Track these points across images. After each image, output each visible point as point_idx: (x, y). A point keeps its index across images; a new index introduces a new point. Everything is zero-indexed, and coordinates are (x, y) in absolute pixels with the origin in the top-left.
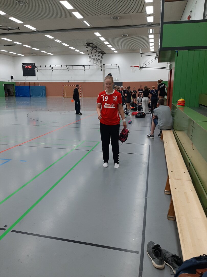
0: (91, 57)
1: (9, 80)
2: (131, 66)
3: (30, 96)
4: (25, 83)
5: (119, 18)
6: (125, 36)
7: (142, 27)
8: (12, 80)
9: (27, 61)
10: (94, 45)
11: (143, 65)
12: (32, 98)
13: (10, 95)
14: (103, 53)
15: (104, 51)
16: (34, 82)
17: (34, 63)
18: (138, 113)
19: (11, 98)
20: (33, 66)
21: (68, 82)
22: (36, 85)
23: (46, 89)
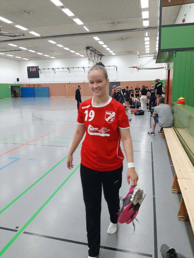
0: (91, 59)
1: (15, 83)
2: (129, 67)
3: (35, 97)
4: (29, 85)
5: (117, 23)
6: (122, 39)
7: (138, 31)
8: (18, 82)
9: (32, 64)
10: (93, 48)
11: (141, 66)
12: (36, 98)
13: (16, 96)
14: (101, 55)
15: (103, 54)
16: (38, 84)
17: (38, 66)
18: (137, 111)
19: (17, 98)
20: (37, 69)
21: (70, 83)
22: (40, 87)
23: (49, 90)
